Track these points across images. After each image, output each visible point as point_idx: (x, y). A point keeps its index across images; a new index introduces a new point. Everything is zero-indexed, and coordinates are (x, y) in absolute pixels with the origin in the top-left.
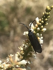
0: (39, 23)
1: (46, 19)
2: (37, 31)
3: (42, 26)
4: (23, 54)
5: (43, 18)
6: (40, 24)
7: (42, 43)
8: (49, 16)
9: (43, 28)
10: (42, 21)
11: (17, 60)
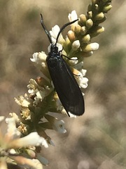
0: (79, 27)
1: (102, 15)
2: (73, 49)
3: (88, 37)
4: (29, 118)
5: (91, 13)
6: (84, 28)
7: (85, 87)
8: (110, 6)
9: (91, 42)
10: (90, 21)
11: (14, 133)
